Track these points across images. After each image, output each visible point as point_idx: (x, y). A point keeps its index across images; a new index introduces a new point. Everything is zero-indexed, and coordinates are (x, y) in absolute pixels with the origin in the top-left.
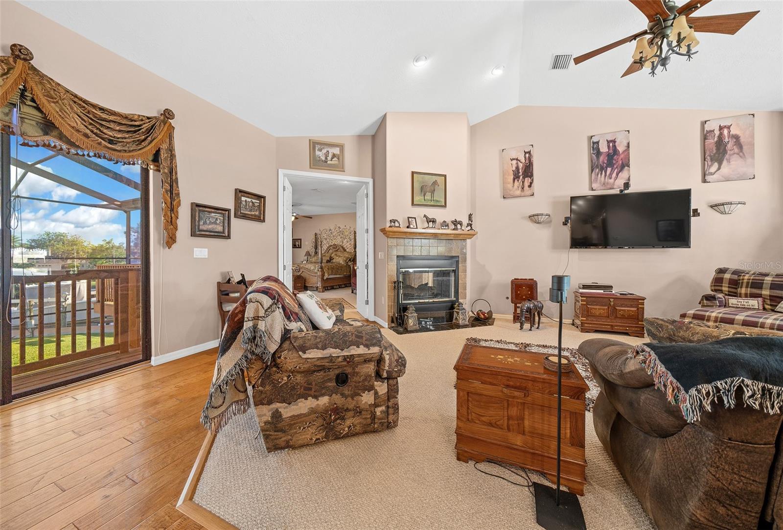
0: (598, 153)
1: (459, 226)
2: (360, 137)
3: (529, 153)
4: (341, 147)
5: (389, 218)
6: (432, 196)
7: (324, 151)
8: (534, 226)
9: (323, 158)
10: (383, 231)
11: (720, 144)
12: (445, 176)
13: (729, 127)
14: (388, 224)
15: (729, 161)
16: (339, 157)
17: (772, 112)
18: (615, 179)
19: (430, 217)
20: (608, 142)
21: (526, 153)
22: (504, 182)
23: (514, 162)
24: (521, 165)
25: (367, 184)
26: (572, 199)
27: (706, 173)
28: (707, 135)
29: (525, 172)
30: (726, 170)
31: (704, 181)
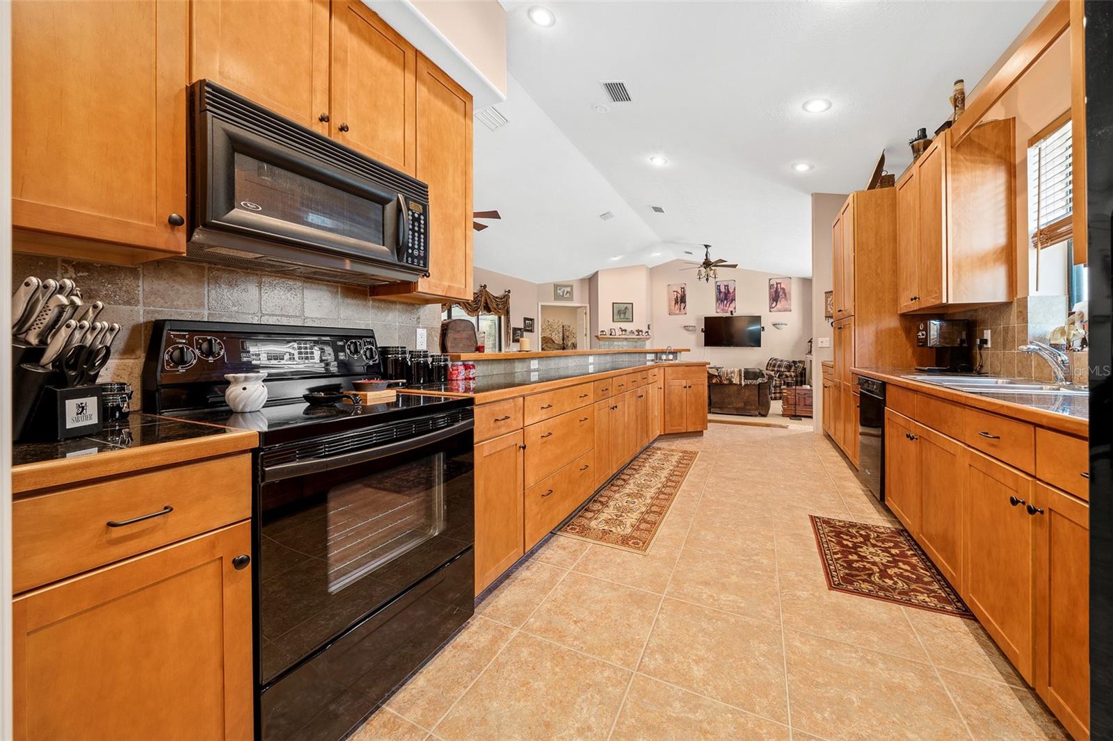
0: (720, 292)
1: (640, 333)
2: (582, 280)
3: (684, 288)
4: (571, 287)
5: (600, 329)
6: (625, 316)
7: (562, 290)
9: (561, 294)
10: (597, 337)
11: (776, 291)
12: (632, 304)
13: (780, 284)
14: (600, 333)
15: (780, 302)
16: (571, 293)
18: (729, 307)
19: (623, 329)
20: (725, 286)
21: (682, 288)
22: (670, 305)
23: (675, 293)
24: (679, 296)
25: (586, 307)
26: (705, 318)
27: (771, 308)
28: (771, 286)
29: (681, 300)
30: (779, 306)
31: (770, 311)
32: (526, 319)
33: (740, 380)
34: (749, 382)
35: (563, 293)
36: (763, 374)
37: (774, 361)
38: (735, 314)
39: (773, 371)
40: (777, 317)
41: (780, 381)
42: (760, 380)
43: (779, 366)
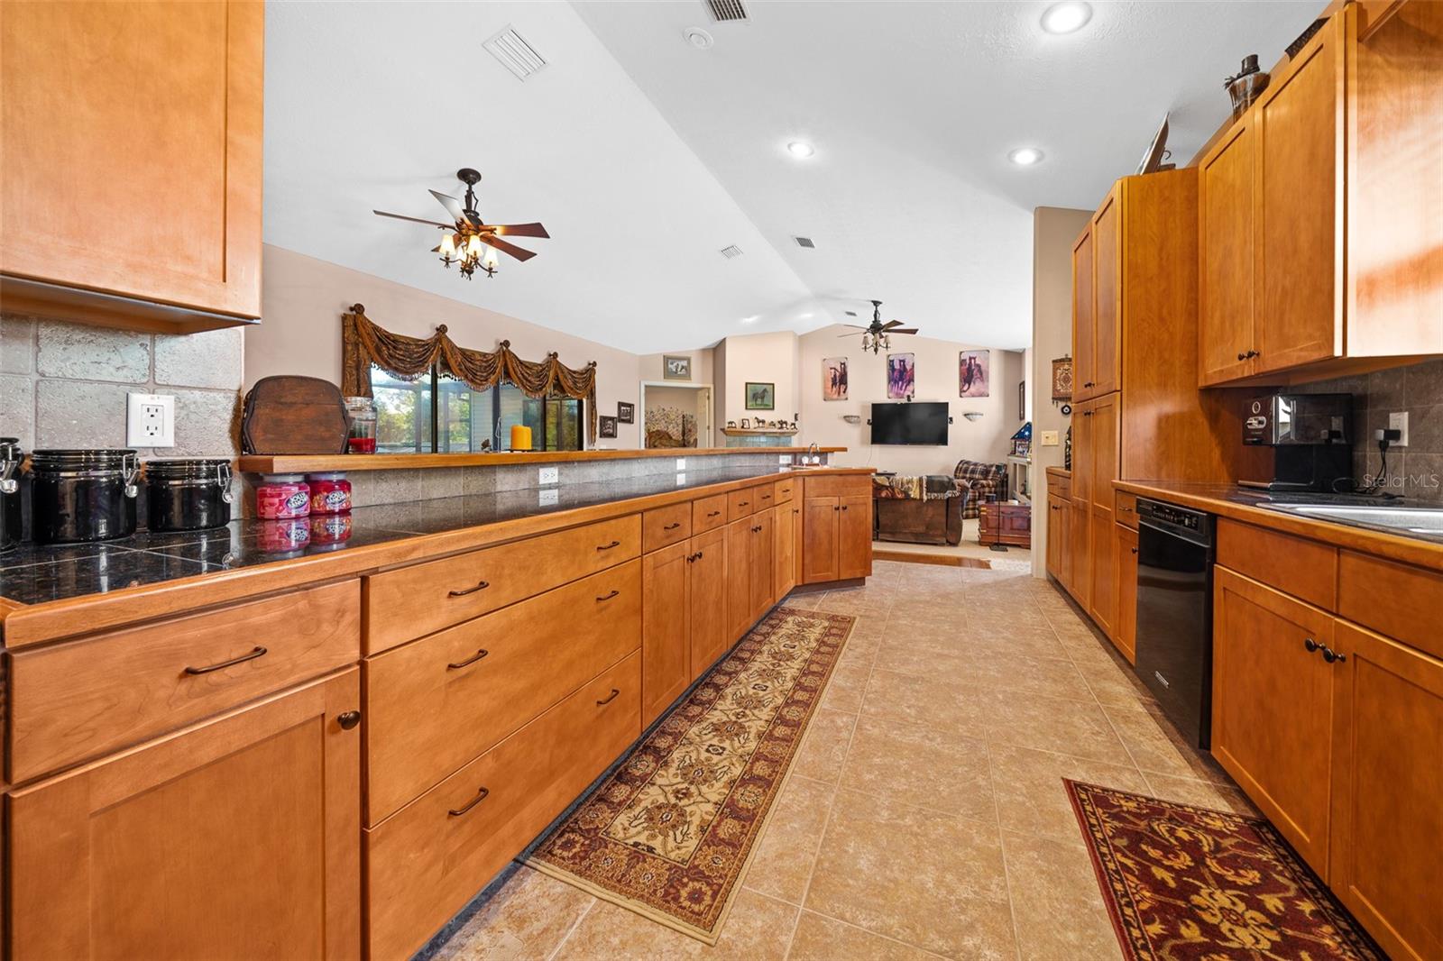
1: (784, 425)
2: (704, 350)
3: (844, 364)
4: (688, 360)
5: (728, 420)
6: (763, 401)
7: (675, 364)
8: (847, 425)
9: (674, 370)
10: (723, 430)
11: (969, 369)
12: (773, 384)
13: (974, 358)
14: (727, 425)
15: (974, 383)
16: (687, 369)
17: (1001, 351)
18: (905, 390)
19: (760, 418)
20: (900, 361)
21: (842, 364)
22: (825, 387)
23: (833, 371)
24: (838, 374)
25: (709, 389)
26: (873, 405)
27: (962, 391)
28: (962, 362)
29: (840, 380)
30: (973, 389)
31: (961, 396)
32: (620, 404)
33: (921, 493)
34: (933, 496)
35: (677, 367)
36: (953, 485)
37: (965, 465)
38: (913, 400)
39: (963, 478)
40: (970, 404)
41: (975, 492)
42: (949, 494)
43: (973, 472)
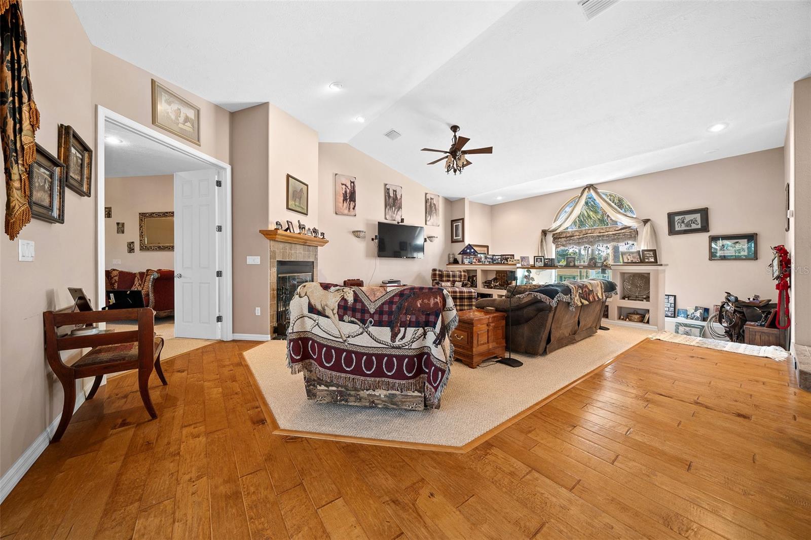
0: (389, 196)
2: (218, 109)
3: (353, 183)
4: (197, 111)
6: (300, 203)
8: (354, 239)
11: (430, 206)
12: (307, 186)
13: (433, 199)
15: (433, 216)
16: (194, 124)
17: (443, 197)
18: (397, 215)
19: (301, 224)
21: (351, 182)
22: (336, 202)
23: (344, 187)
24: (348, 191)
25: (223, 170)
26: (378, 223)
27: (426, 220)
28: (427, 200)
29: (350, 197)
30: (432, 220)
31: (426, 223)
35: (177, 115)
